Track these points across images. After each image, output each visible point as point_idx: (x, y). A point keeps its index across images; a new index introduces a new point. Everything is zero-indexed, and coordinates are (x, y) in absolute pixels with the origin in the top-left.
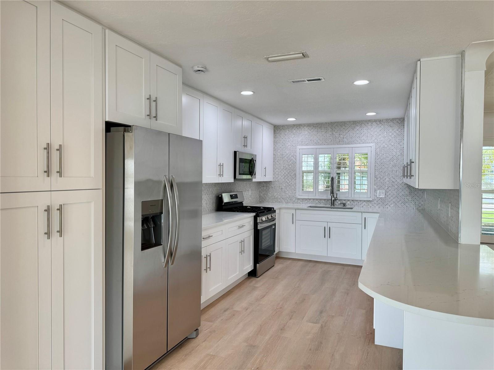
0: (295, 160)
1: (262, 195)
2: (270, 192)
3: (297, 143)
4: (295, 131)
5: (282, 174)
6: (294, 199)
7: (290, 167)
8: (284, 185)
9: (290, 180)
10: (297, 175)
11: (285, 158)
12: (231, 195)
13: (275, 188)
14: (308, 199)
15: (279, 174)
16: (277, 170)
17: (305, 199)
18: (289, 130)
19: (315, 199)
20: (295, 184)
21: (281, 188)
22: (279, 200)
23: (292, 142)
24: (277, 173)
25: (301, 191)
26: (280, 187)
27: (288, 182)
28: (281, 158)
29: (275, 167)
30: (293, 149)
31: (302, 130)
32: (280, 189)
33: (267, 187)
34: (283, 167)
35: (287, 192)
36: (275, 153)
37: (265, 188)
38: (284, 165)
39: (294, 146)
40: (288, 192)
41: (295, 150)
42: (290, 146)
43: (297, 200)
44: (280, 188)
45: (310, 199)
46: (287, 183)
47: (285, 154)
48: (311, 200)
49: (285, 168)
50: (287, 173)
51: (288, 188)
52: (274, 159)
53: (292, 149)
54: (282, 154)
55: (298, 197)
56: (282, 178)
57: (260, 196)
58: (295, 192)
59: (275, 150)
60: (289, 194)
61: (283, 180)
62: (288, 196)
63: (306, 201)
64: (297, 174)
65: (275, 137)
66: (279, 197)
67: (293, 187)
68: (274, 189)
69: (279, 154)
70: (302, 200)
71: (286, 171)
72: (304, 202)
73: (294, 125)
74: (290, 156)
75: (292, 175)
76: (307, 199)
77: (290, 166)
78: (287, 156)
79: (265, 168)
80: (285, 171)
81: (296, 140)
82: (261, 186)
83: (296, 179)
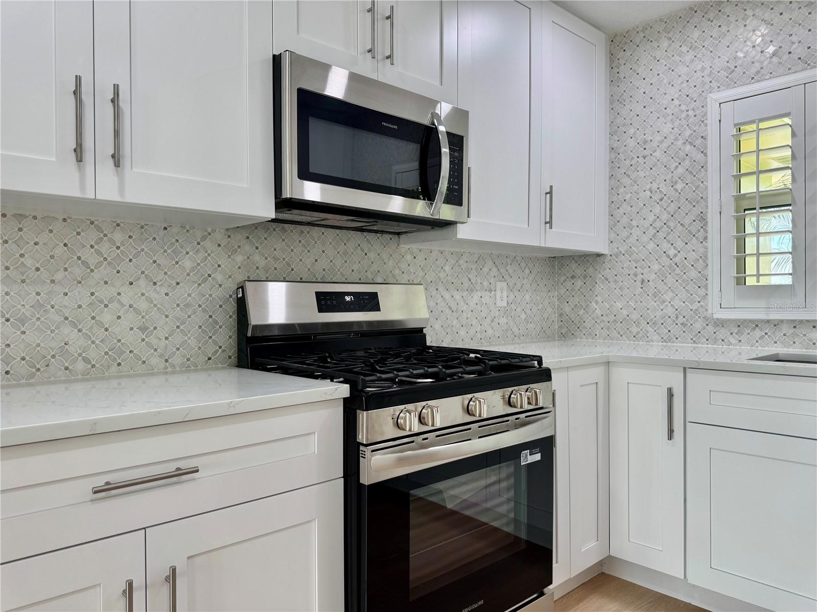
0: (699, 156)
1: (567, 309)
2: (599, 299)
3: (707, 79)
4: (696, 34)
5: (646, 224)
6: (698, 325)
7: (676, 190)
8: (656, 267)
9: (679, 244)
10: (709, 220)
11: (657, 154)
12: (318, 294)
13: (616, 281)
14: (768, 321)
15: (634, 223)
16: (625, 207)
17: (751, 321)
18: (670, 35)
19: (801, 322)
20: (705, 257)
21: (643, 281)
22: (635, 330)
23: (685, 85)
24: (625, 220)
25: (730, 285)
26: (636, 275)
27: (672, 252)
28: (641, 160)
29: (615, 198)
30: (691, 113)
31: (732, 18)
32: (639, 283)
33: (585, 277)
34: (648, 193)
35: (668, 296)
36: (615, 146)
37: (579, 283)
38: (655, 186)
39: (695, 96)
40: (671, 294)
41: (698, 112)
42: (676, 102)
43: (710, 328)
44: (640, 277)
45: (777, 324)
46: (668, 256)
47: (658, 138)
48: (785, 329)
49: (656, 197)
50: (665, 217)
51: (670, 280)
52: (612, 168)
53: (684, 115)
54: (645, 142)
55: (715, 316)
56: (645, 239)
57: (561, 315)
58: (702, 292)
59: (614, 130)
60: (677, 303)
61: (651, 246)
62: (670, 311)
63: (758, 333)
64: (709, 215)
65: (614, 79)
66: (635, 316)
67: (693, 273)
68: (613, 285)
69: (631, 143)
70: (736, 330)
71: (662, 206)
72: (744, 338)
73: (691, 9)
74: (680, 142)
75: (687, 221)
76: (762, 321)
77: (679, 186)
78: (665, 145)
79: (550, 193)
80: (657, 209)
81: (703, 69)
82: (563, 278)
83: (706, 238)
